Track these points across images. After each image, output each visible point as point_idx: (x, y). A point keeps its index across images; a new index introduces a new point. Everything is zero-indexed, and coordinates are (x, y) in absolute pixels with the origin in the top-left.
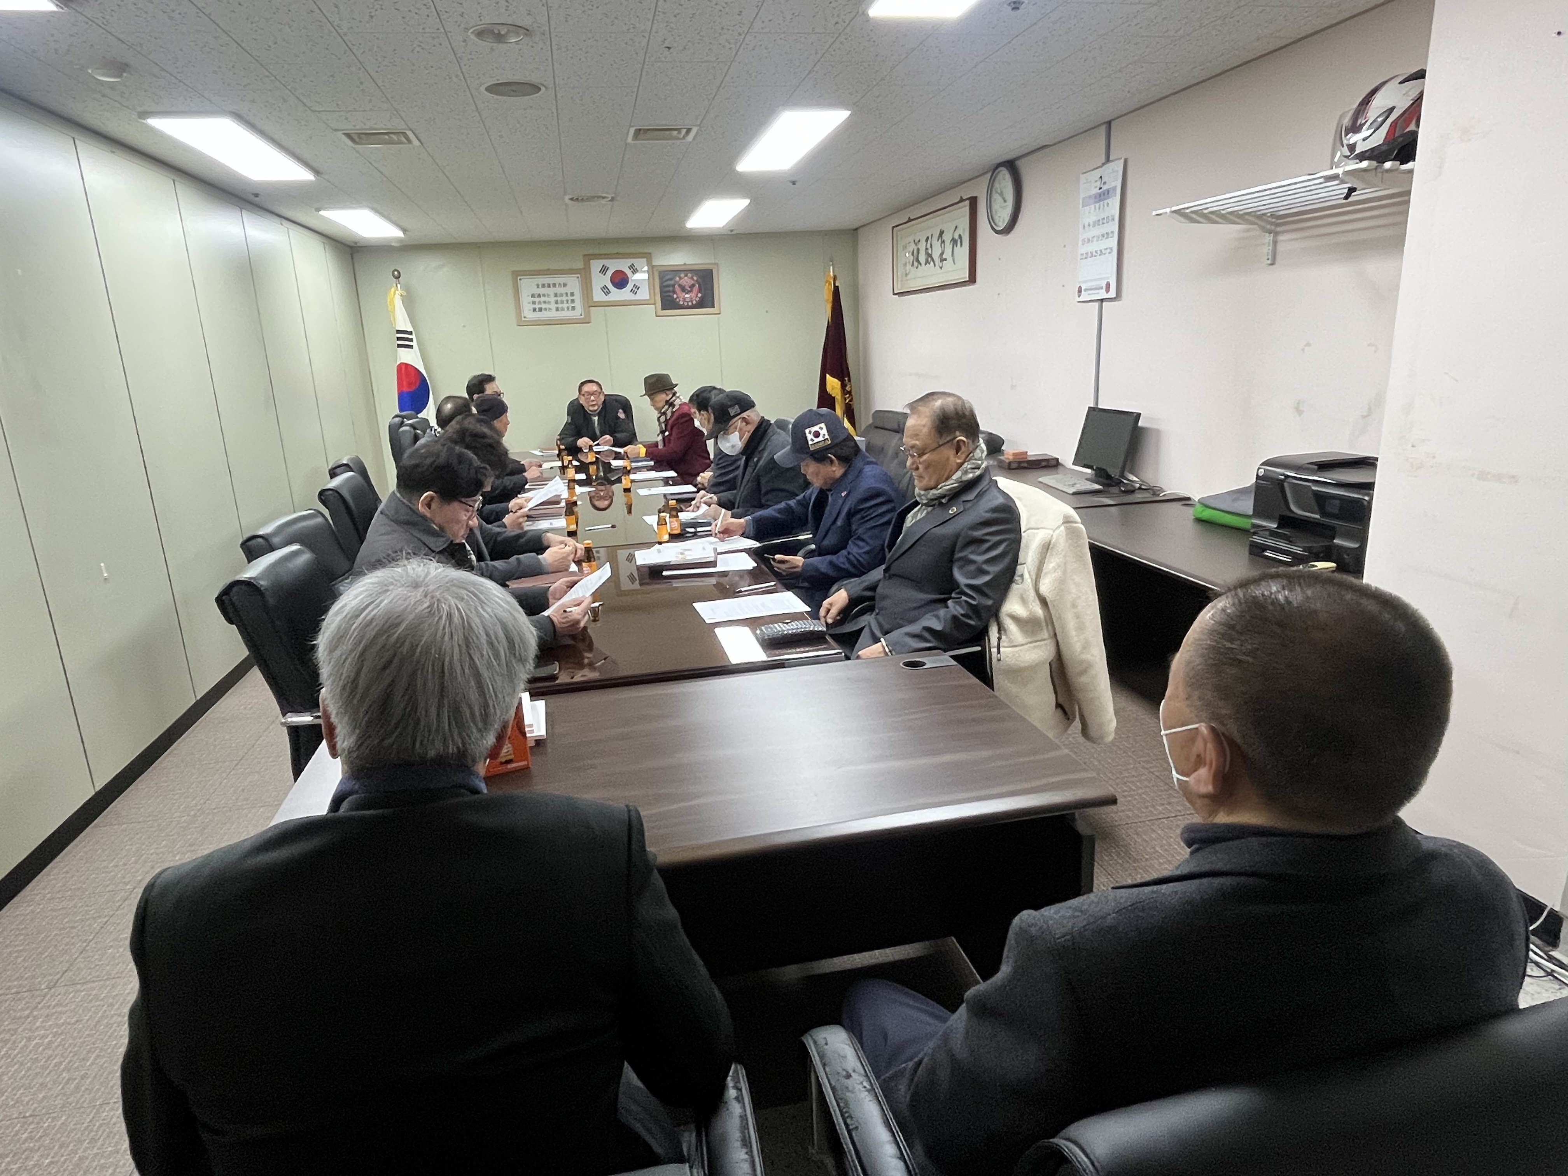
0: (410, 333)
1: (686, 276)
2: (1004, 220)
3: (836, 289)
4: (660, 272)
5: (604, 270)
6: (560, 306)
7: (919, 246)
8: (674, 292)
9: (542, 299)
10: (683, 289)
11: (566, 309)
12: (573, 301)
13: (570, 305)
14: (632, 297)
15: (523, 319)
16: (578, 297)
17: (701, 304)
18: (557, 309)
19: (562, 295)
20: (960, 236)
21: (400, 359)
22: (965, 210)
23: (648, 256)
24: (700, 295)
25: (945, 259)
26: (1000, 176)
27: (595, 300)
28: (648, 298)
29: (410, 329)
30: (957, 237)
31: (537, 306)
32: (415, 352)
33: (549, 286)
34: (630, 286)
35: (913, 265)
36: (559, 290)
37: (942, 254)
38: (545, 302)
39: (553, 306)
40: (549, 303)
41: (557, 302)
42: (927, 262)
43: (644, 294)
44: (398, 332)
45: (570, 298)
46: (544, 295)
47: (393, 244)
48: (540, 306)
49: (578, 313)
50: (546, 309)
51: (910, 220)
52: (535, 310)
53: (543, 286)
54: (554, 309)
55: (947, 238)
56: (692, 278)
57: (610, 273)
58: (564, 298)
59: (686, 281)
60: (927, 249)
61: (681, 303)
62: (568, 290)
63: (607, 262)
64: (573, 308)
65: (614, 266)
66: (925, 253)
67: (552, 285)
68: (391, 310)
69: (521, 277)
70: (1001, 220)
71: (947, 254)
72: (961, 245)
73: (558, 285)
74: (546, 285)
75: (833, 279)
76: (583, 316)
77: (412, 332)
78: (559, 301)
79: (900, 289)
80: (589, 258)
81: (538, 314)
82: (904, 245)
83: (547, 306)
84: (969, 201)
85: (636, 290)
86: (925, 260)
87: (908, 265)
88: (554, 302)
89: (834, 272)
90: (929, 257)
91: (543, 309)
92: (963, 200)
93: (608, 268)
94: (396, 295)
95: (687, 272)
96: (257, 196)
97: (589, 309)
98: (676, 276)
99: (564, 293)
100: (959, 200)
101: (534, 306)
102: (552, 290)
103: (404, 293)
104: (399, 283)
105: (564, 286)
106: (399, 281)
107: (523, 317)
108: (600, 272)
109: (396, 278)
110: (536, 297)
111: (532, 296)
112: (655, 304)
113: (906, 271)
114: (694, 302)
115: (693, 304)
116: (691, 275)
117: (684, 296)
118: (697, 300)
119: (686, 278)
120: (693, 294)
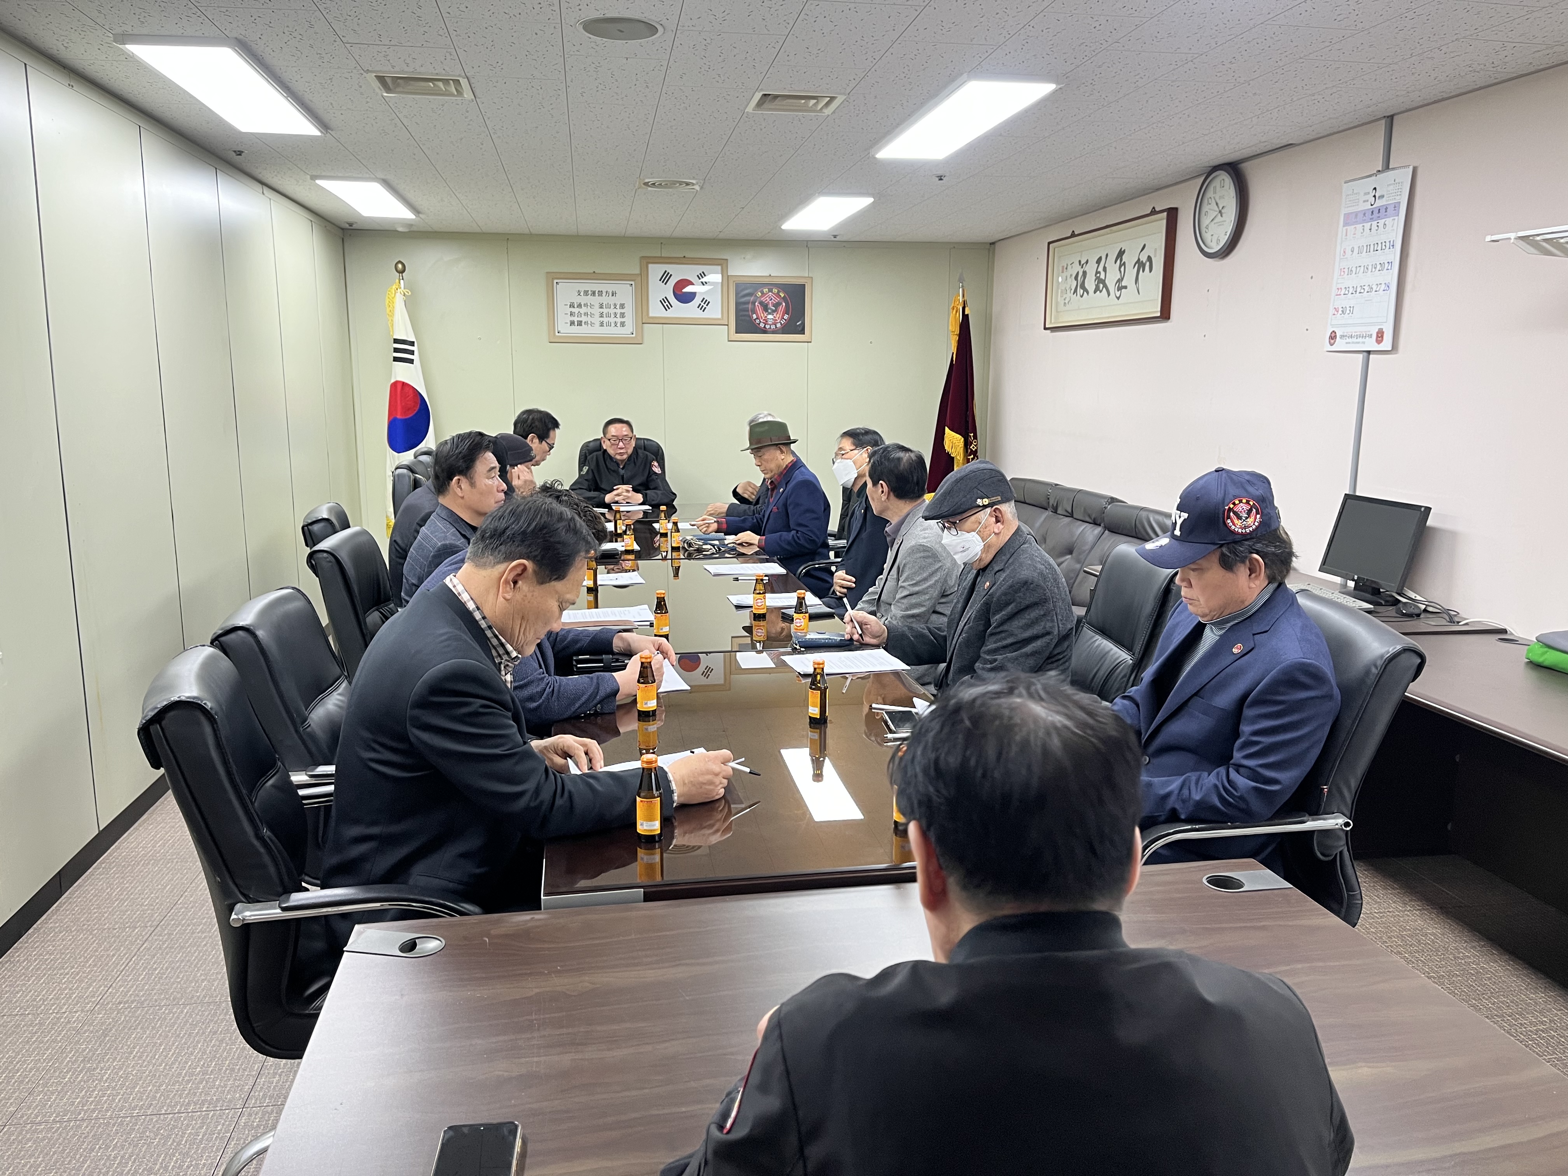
0: (412, 344)
1: (770, 291)
2: (1218, 241)
3: (966, 317)
4: (737, 285)
5: (665, 278)
6: (605, 320)
7: (1087, 268)
8: (754, 312)
9: (583, 310)
10: (766, 308)
11: (613, 325)
12: (623, 315)
13: (619, 320)
14: (699, 314)
15: (557, 334)
16: (629, 311)
17: (789, 328)
18: (602, 324)
19: (608, 306)
20: (1149, 259)
21: (395, 377)
22: (1160, 223)
23: (723, 264)
24: (786, 317)
25: (1126, 287)
26: (1216, 183)
27: (651, 315)
28: (720, 316)
29: (412, 338)
30: (1144, 259)
31: (576, 319)
32: (416, 367)
33: (594, 293)
34: (697, 301)
35: (1076, 291)
36: (604, 299)
37: (1120, 281)
38: (586, 314)
39: (597, 320)
40: (592, 315)
41: (601, 316)
42: (1097, 289)
43: (714, 311)
44: (396, 341)
45: (619, 311)
46: (586, 306)
47: (400, 229)
48: (580, 319)
49: (627, 331)
51: (1073, 235)
52: (572, 323)
53: (586, 293)
54: (598, 324)
55: (1130, 259)
56: (778, 295)
57: (672, 283)
58: (612, 311)
59: (770, 298)
60: (1097, 272)
61: (762, 325)
62: (618, 300)
63: (670, 268)
64: (623, 324)
65: (678, 272)
66: (1094, 278)
67: (597, 292)
68: (390, 314)
69: (558, 281)
70: (1215, 239)
71: (1129, 280)
72: (1151, 271)
73: (604, 294)
74: (590, 292)
75: (962, 305)
76: (634, 335)
77: (414, 342)
78: (604, 314)
79: (1054, 323)
80: (646, 261)
81: (575, 329)
82: (1063, 267)
83: (589, 319)
84: (1165, 214)
85: (705, 306)
86: (1094, 287)
87: (1068, 291)
88: (597, 315)
89: (963, 296)
90: (1101, 283)
91: (583, 323)
92: (1154, 212)
93: (671, 275)
94: (398, 294)
95: (771, 286)
96: (240, 155)
97: (642, 327)
98: (756, 290)
99: (612, 304)
100: (1149, 212)
101: (572, 318)
102: (596, 300)
103: (408, 293)
104: (403, 279)
105: (613, 296)
106: (402, 276)
107: (557, 332)
108: (660, 280)
109: (399, 273)
110: (576, 307)
111: (570, 305)
112: (727, 325)
113: (1064, 300)
114: (779, 325)
115: (776, 327)
116: (776, 291)
117: (766, 317)
118: (783, 322)
119: (770, 293)
120: (778, 315)
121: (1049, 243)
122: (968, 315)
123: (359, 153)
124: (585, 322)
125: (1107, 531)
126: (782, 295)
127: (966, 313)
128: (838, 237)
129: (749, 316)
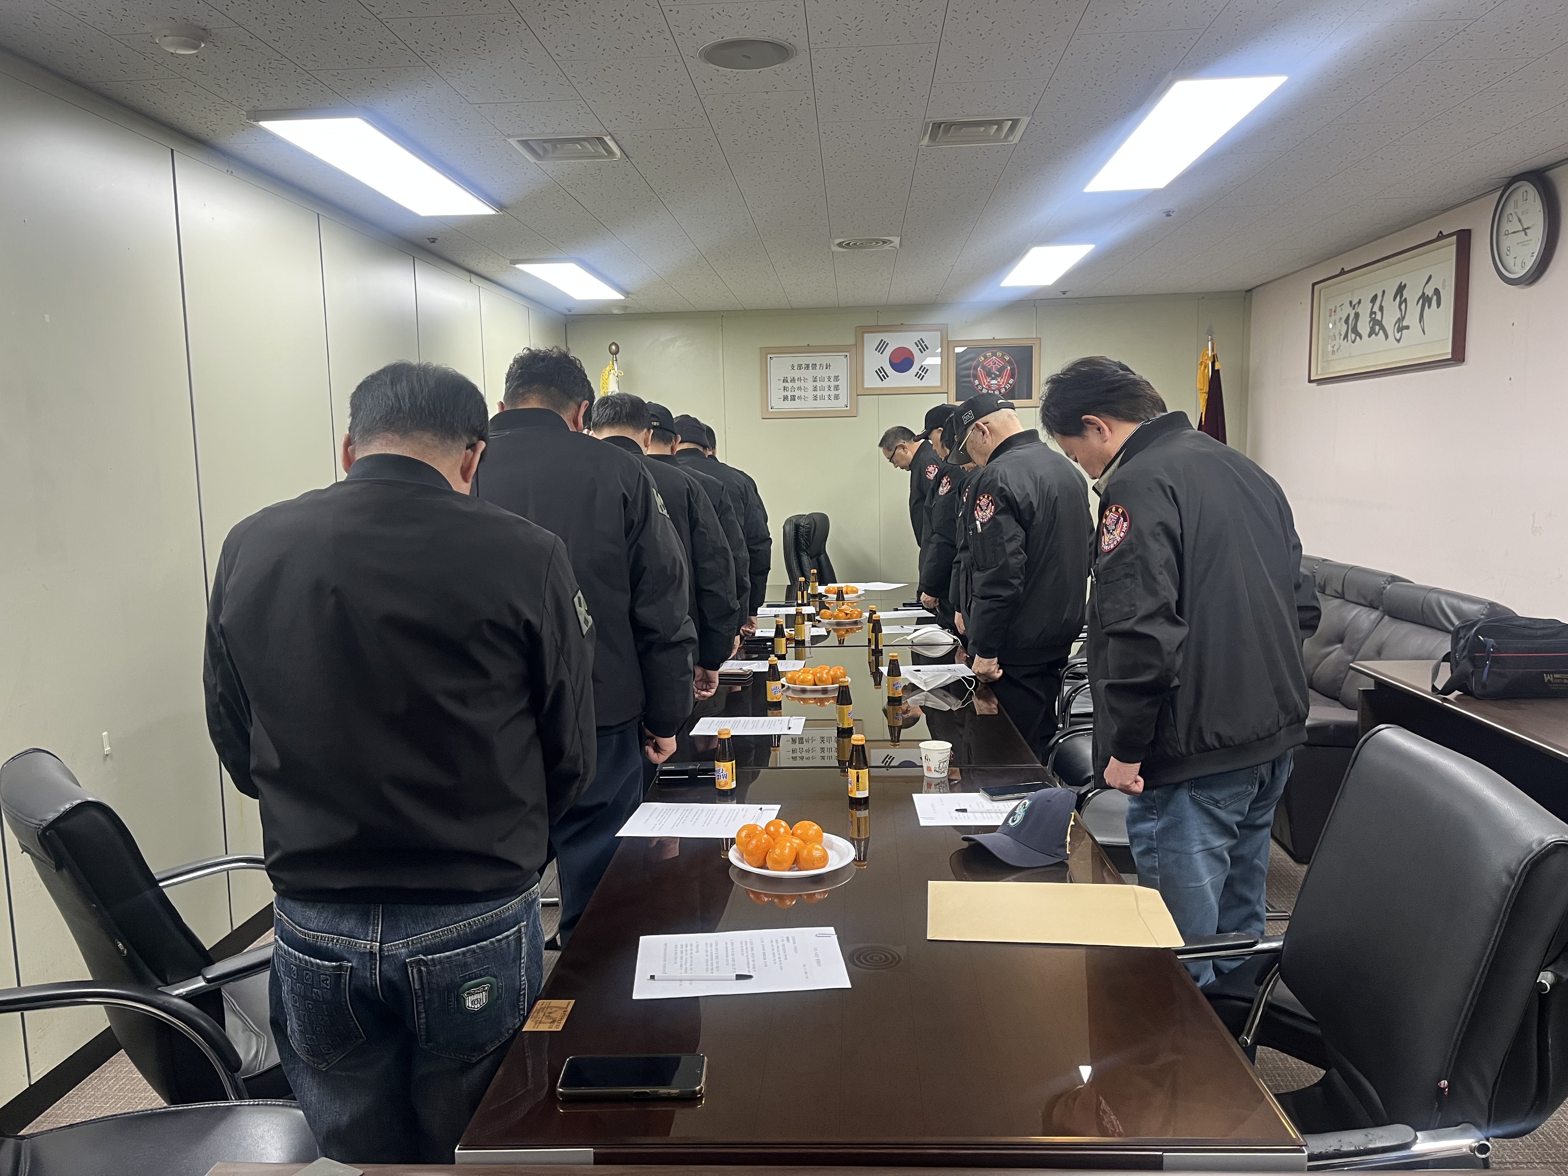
1: (994, 354)
2: (1523, 264)
3: (1216, 373)
4: (958, 354)
5: (881, 347)
6: (819, 393)
7: (1359, 310)
8: (976, 377)
9: (796, 384)
10: (989, 374)
11: (827, 398)
12: (837, 388)
13: (833, 393)
14: (917, 383)
15: (770, 410)
16: (843, 383)
18: (815, 398)
19: (822, 380)
20: (1437, 292)
22: (1449, 251)
23: (943, 329)
24: (1011, 381)
25: (1407, 327)
26: (1518, 195)
27: (866, 386)
28: (939, 384)
30: (1429, 292)
31: (789, 394)
33: (807, 366)
34: (915, 369)
35: (1346, 336)
36: (818, 373)
37: (1400, 320)
38: (799, 388)
39: (810, 394)
40: (805, 389)
41: (815, 389)
42: (1372, 332)
43: (933, 380)
45: (833, 384)
46: (800, 379)
47: (616, 312)
48: (793, 394)
49: (842, 403)
50: (800, 398)
51: (1343, 272)
52: (786, 398)
53: (800, 367)
54: (811, 398)
55: (1412, 295)
56: (1002, 358)
57: (889, 351)
58: (826, 384)
59: (994, 361)
60: (1373, 313)
61: (985, 391)
62: (832, 373)
63: (885, 337)
64: (837, 397)
65: (896, 341)
66: (1369, 319)
67: (810, 366)
69: (772, 356)
70: (1519, 261)
71: (1411, 319)
72: (1438, 305)
73: (818, 367)
74: (803, 366)
75: (1212, 360)
76: (848, 408)
78: (818, 387)
79: (1320, 375)
80: (863, 330)
81: (789, 405)
83: (802, 393)
84: (1455, 237)
85: (923, 374)
86: (1369, 330)
87: (1337, 337)
88: (811, 389)
89: (1213, 350)
90: (1377, 325)
91: (796, 398)
92: (1441, 236)
93: (888, 343)
94: (611, 376)
95: (994, 349)
96: (434, 242)
97: (857, 398)
98: (979, 355)
99: (826, 376)
100: (1435, 237)
101: (786, 393)
102: (809, 374)
103: (621, 374)
104: (616, 360)
105: (827, 368)
106: (616, 358)
107: (770, 407)
108: (876, 350)
109: (613, 354)
110: (789, 381)
111: (784, 380)
112: (947, 393)
113: (1333, 347)
114: (1003, 390)
115: (1001, 393)
116: (1001, 354)
117: (989, 382)
118: (1007, 387)
119: (994, 357)
120: (1002, 380)
121: (1314, 285)
122: (1218, 370)
123: (543, 232)
124: (798, 397)
125: (1386, 617)
126: (1007, 359)
127: (1216, 369)
128: (1067, 293)
129: (970, 382)
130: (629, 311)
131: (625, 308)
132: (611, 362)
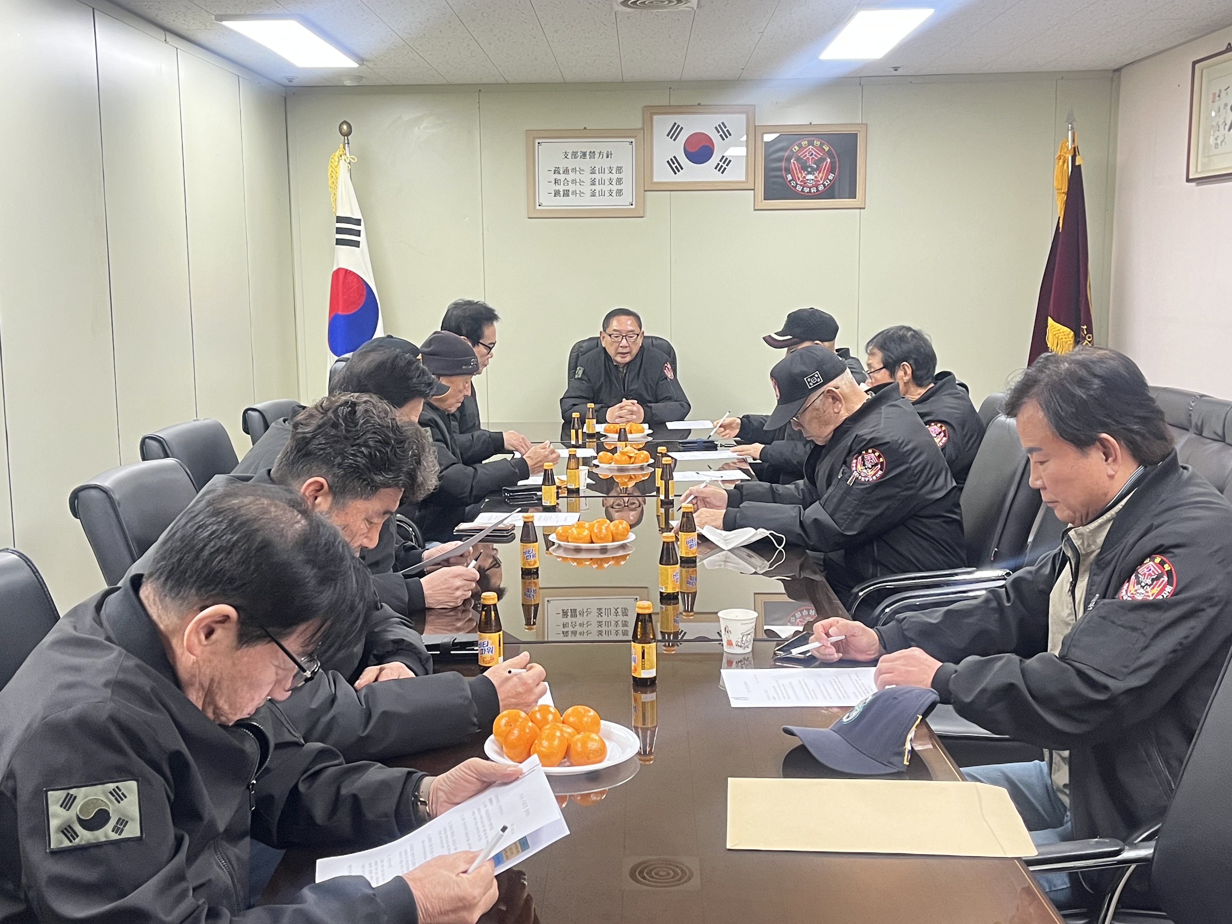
0: (358, 222)
1: (811, 143)
3: (1076, 170)
5: (674, 132)
6: (598, 188)
8: (788, 170)
9: (571, 176)
10: (804, 166)
11: (607, 194)
12: (619, 181)
13: (615, 187)
14: (717, 177)
15: (538, 207)
16: (627, 176)
17: (830, 193)
18: (594, 194)
19: (602, 171)
21: (338, 264)
23: (749, 111)
24: (831, 177)
27: (655, 180)
28: (744, 179)
29: (357, 216)
31: (561, 188)
32: (362, 251)
33: (583, 155)
34: (715, 160)
36: (598, 163)
38: (574, 181)
39: (587, 188)
40: (581, 182)
41: (593, 183)
43: (737, 173)
44: (339, 219)
45: (615, 176)
46: (574, 170)
47: (348, 83)
48: (566, 188)
49: (626, 200)
50: (574, 193)
52: (557, 193)
53: (575, 155)
54: (589, 193)
56: (821, 148)
57: (683, 138)
58: (606, 176)
59: (810, 153)
61: (799, 188)
62: (614, 163)
63: (680, 120)
64: (619, 192)
65: (692, 125)
67: (588, 154)
68: (333, 186)
69: (540, 141)
73: (597, 155)
74: (579, 154)
75: (1072, 153)
77: (360, 220)
78: (597, 180)
79: (1200, 172)
80: (652, 112)
81: (561, 201)
82: (1215, 94)
83: (578, 188)
85: (725, 166)
87: (1222, 127)
88: (588, 182)
89: (1073, 141)
91: (570, 193)
93: (682, 128)
94: (342, 162)
95: (810, 136)
97: (644, 195)
98: (792, 144)
99: (606, 167)
101: (557, 187)
102: (588, 163)
103: (354, 160)
104: (348, 143)
105: (607, 157)
106: (348, 140)
107: (538, 204)
108: (668, 135)
109: (344, 136)
110: (561, 172)
111: (555, 171)
112: (754, 190)
113: (1216, 139)
114: (821, 188)
115: (818, 190)
116: (819, 143)
117: (804, 177)
118: (827, 184)
119: (811, 147)
120: (820, 175)
121: (1194, 63)
122: (1080, 166)
124: (573, 192)
126: (827, 149)
127: (1077, 164)
128: (900, 70)
129: (782, 177)
130: (364, 82)
131: (361, 78)
132: (341, 146)
